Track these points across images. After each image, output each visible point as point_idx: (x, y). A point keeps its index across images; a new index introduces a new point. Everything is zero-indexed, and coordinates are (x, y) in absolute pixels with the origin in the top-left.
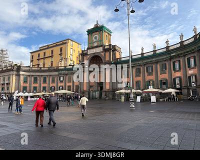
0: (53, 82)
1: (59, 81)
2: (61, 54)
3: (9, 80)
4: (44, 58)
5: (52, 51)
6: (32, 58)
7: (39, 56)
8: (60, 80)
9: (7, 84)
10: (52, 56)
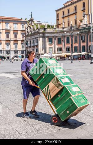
0: (76, 42)
1: (81, 41)
2: (84, 10)
3: (37, 42)
4: (68, 16)
5: (76, 7)
6: (58, 17)
7: (64, 14)
8: (82, 39)
9: (36, 46)
10: (75, 13)
